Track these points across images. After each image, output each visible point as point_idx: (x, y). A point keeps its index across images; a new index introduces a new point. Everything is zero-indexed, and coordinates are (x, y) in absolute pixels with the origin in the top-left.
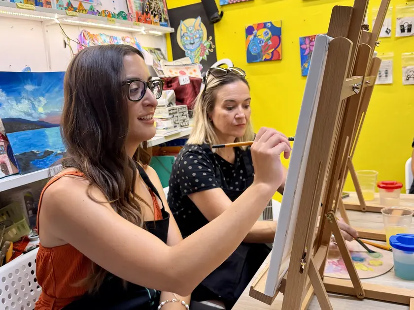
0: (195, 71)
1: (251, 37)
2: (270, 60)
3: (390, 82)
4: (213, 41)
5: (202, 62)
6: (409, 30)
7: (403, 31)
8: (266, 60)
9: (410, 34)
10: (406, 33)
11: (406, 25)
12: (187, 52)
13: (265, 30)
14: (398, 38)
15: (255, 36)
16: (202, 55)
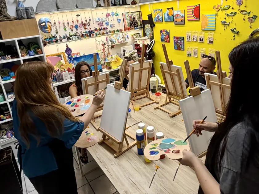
0: (148, 41)
1: (162, 34)
2: (166, 42)
3: (197, 57)
4: (153, 32)
5: (150, 38)
6: (202, 41)
7: (200, 40)
8: (165, 42)
9: (202, 42)
10: (201, 41)
11: (201, 38)
12: (147, 35)
13: (165, 32)
14: (199, 43)
15: (163, 33)
16: (150, 36)
